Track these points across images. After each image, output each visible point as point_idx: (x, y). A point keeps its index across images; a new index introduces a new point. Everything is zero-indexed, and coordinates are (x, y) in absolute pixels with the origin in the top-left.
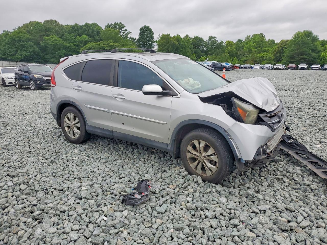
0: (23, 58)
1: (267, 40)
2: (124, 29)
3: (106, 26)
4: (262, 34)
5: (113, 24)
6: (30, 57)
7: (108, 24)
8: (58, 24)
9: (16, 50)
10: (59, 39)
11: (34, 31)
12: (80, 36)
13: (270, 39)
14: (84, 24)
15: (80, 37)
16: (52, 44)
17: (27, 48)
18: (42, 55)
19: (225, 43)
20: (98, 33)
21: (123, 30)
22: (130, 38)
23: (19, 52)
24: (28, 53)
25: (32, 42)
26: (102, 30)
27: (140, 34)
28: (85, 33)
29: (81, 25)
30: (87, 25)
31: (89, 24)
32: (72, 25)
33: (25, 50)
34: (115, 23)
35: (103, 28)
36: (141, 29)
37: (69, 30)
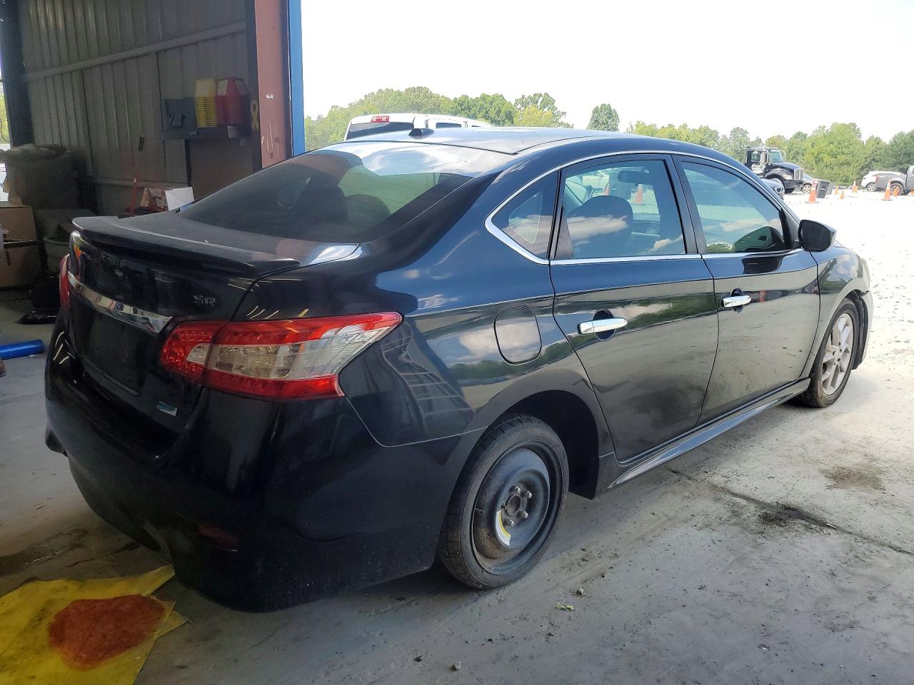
1: (864, 138)
2: (554, 106)
3: (517, 100)
4: (854, 125)
5: (532, 96)
7: (523, 97)
8: (431, 96)
13: (871, 137)
14: (478, 96)
19: (764, 142)
27: (592, 119)
28: (481, 114)
29: (474, 98)
30: (484, 97)
31: (488, 96)
32: (457, 97)
34: (535, 95)
35: (513, 104)
36: (596, 111)
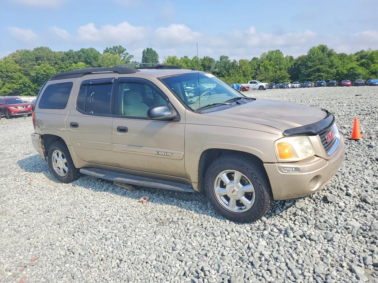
0: (11, 91)
1: (285, 56)
2: (125, 52)
3: (104, 51)
4: (279, 50)
6: (20, 90)
7: (107, 48)
8: (50, 52)
9: (3, 82)
10: (51, 68)
11: (23, 61)
12: (76, 63)
13: (288, 56)
14: (79, 50)
15: (76, 65)
16: (44, 73)
17: (15, 79)
18: (33, 86)
19: (238, 62)
20: (96, 58)
21: (124, 54)
22: (132, 63)
23: (7, 84)
24: (17, 85)
25: (22, 73)
26: (101, 55)
27: (143, 57)
28: (81, 59)
29: (76, 51)
30: (82, 51)
31: (85, 49)
32: (66, 51)
33: (13, 83)
34: (113, 47)
35: (102, 53)
36: (144, 52)
37: (63, 58)
